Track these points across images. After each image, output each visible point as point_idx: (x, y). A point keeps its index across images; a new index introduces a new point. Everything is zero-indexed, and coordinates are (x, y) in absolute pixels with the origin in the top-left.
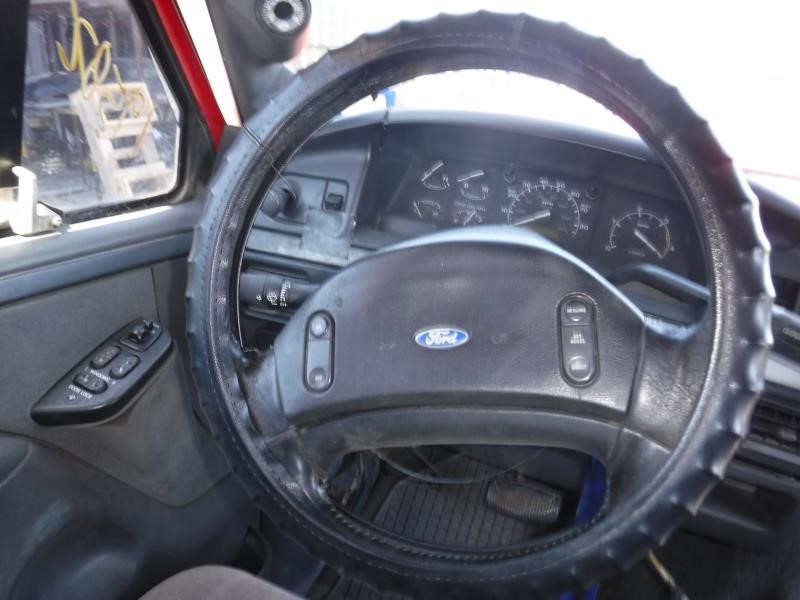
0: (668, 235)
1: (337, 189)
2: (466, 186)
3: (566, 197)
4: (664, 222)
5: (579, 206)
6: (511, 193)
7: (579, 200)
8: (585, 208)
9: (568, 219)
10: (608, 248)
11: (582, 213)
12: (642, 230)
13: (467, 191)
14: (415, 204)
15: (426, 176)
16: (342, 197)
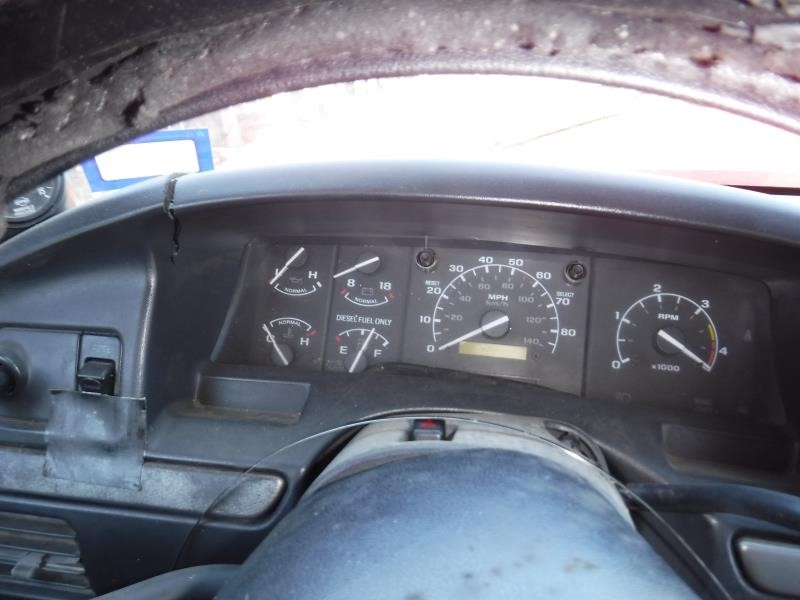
0: (712, 328)
1: (103, 348)
2: (351, 283)
3: (529, 282)
4: (703, 307)
5: (554, 296)
6: (432, 287)
7: (552, 286)
8: (565, 298)
9: (537, 320)
10: (616, 365)
11: (561, 307)
12: (667, 326)
13: (354, 292)
14: (265, 328)
15: (278, 274)
16: (111, 361)
